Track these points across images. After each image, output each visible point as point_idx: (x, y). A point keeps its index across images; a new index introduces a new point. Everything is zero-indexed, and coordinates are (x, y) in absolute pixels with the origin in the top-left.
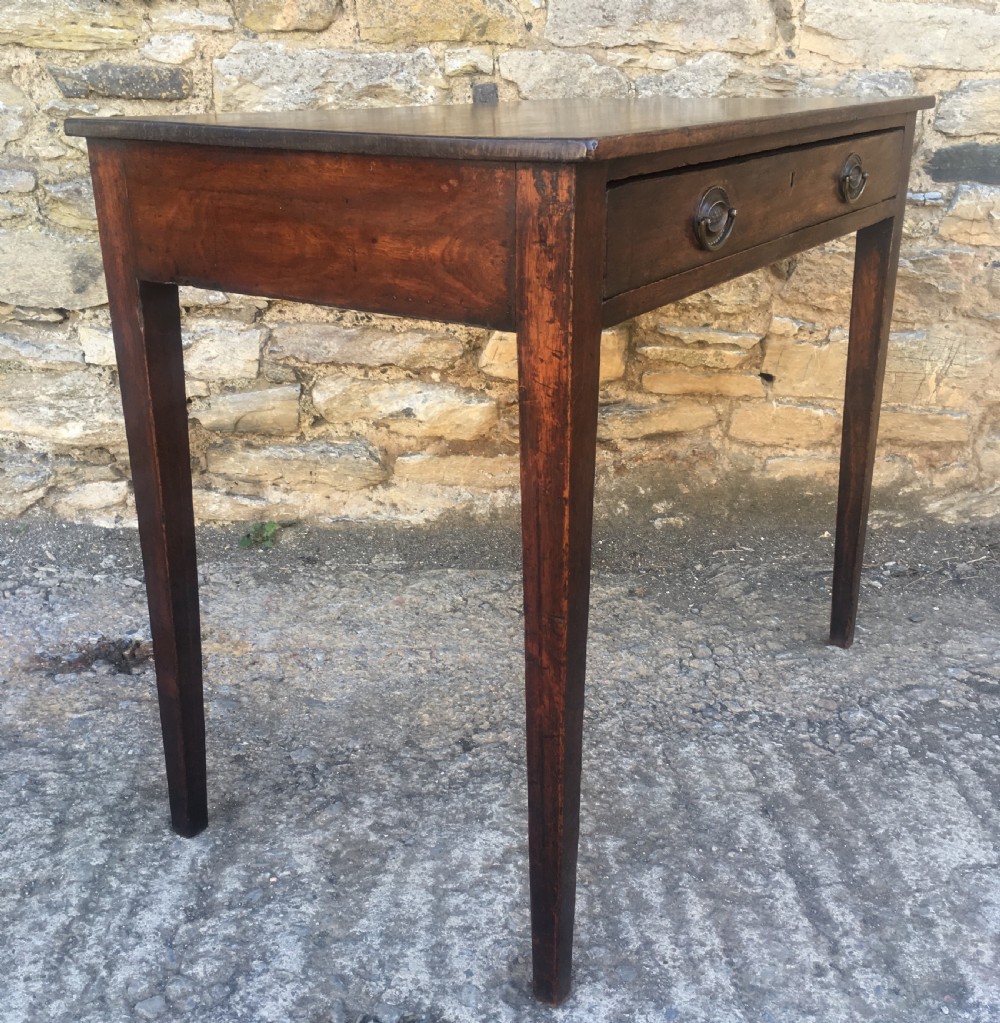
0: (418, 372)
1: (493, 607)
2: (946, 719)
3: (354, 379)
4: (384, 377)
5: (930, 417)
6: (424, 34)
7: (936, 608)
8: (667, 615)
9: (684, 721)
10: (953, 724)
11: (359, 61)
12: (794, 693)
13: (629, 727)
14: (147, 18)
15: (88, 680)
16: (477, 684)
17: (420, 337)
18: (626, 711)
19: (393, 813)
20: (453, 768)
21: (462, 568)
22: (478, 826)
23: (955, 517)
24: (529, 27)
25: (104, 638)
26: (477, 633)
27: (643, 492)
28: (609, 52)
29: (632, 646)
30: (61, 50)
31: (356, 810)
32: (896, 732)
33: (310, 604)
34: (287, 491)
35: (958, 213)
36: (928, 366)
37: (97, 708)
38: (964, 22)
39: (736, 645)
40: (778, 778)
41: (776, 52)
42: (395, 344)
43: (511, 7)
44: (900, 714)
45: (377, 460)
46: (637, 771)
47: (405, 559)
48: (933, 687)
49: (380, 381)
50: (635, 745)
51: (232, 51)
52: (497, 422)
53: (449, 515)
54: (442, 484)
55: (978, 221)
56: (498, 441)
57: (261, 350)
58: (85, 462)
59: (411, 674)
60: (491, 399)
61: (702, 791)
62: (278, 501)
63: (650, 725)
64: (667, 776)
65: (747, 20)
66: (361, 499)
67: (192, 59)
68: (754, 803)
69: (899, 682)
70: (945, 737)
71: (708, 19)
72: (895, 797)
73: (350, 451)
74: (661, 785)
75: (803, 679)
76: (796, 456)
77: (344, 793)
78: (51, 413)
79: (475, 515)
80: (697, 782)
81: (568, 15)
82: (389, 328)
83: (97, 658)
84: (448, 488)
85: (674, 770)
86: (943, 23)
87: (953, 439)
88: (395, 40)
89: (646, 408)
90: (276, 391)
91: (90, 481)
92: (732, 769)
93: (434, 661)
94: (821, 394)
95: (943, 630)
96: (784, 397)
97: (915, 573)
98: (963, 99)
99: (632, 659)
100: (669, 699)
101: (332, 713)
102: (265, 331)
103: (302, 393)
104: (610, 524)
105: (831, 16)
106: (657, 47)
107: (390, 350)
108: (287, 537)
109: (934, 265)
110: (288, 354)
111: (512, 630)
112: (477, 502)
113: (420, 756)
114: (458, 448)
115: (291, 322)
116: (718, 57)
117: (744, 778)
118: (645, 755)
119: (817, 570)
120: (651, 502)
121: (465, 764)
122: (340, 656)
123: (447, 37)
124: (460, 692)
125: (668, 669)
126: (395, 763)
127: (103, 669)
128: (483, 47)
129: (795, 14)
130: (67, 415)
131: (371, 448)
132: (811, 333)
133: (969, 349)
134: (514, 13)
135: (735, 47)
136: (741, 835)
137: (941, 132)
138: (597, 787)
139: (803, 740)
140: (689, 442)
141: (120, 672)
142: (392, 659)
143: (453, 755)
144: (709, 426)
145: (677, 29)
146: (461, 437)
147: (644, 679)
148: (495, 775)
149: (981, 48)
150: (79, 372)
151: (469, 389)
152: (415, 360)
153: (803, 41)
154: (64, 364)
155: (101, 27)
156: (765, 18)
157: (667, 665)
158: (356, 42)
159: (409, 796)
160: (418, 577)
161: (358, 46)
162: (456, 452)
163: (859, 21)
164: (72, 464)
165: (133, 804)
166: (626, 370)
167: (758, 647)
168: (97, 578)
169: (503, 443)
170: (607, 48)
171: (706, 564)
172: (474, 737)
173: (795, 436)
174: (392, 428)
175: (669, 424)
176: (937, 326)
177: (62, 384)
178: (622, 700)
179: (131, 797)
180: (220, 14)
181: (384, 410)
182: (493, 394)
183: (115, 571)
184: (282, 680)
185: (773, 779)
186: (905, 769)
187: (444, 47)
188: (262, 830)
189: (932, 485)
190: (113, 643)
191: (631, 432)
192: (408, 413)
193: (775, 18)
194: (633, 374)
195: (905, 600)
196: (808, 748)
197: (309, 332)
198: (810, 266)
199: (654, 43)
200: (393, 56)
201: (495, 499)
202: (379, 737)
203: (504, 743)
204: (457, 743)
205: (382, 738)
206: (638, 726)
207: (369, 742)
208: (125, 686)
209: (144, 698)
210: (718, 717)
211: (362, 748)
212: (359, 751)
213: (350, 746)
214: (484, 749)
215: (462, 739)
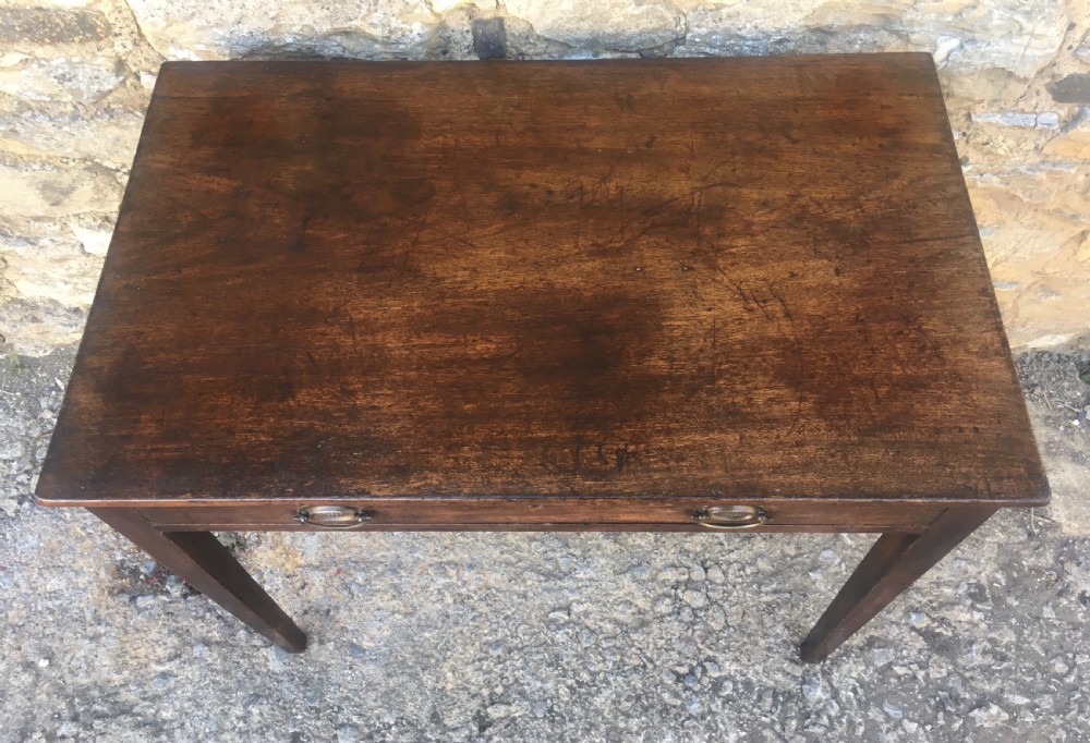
2: (893, 695)
9: (667, 694)
12: (768, 650)
13: (619, 703)
15: (164, 607)
18: (619, 677)
35: (1074, 137)
37: (176, 656)
44: (854, 691)
48: (893, 643)
63: (638, 699)
75: (779, 628)
93: (460, 583)
99: (634, 587)
100: (659, 656)
101: (371, 670)
124: (480, 637)
127: (176, 590)
139: (765, 726)
142: (423, 580)
143: (470, 739)
178: (618, 657)
184: (328, 612)
202: (410, 707)
203: (514, 719)
204: (474, 718)
205: (412, 709)
206: (627, 700)
207: (402, 714)
208: (196, 618)
209: (213, 640)
210: (697, 687)
211: (396, 724)
212: (393, 729)
213: (386, 721)
214: (496, 729)
215: (479, 711)
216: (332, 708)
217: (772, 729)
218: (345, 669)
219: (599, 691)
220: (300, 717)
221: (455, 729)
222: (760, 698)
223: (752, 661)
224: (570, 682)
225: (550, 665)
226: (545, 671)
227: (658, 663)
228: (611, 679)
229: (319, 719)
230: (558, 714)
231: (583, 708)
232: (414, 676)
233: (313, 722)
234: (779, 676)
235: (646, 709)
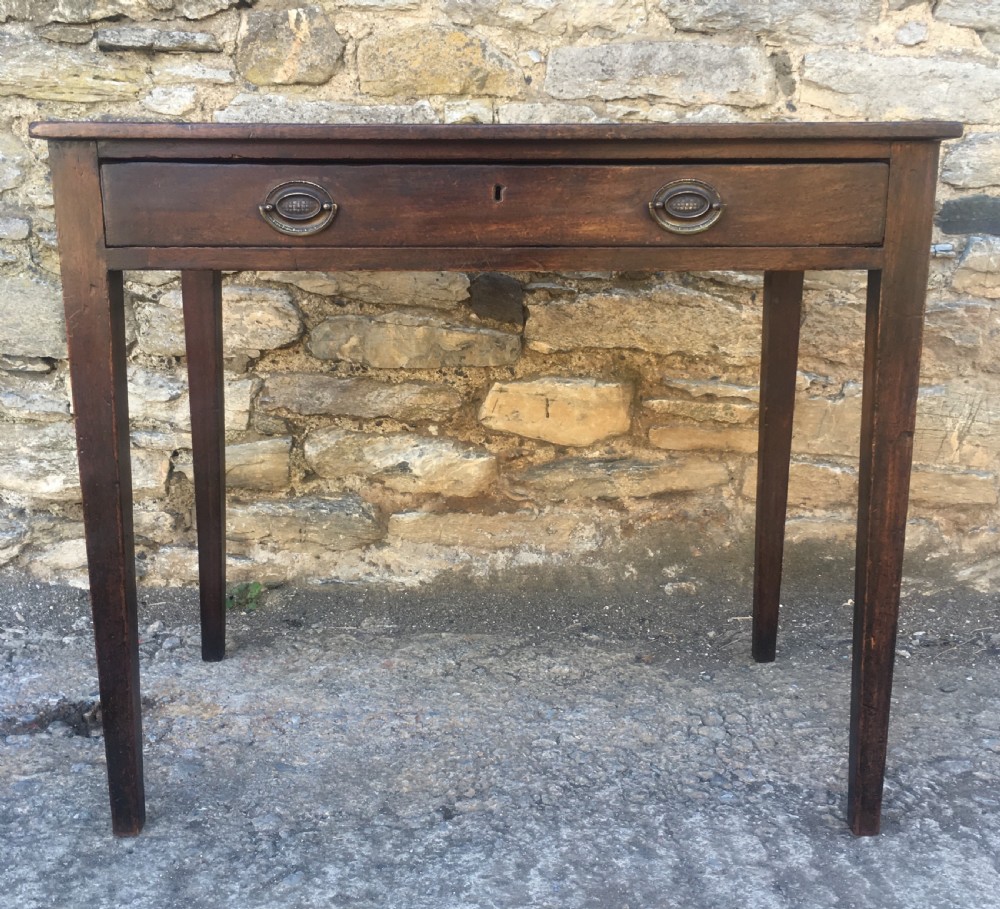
0: (415, 425)
1: (487, 672)
2: (982, 791)
3: (348, 432)
4: (379, 430)
5: (954, 477)
6: (424, 87)
7: (969, 679)
8: (676, 682)
9: (689, 790)
10: (988, 797)
11: (359, 113)
12: (813, 763)
14: (150, 72)
15: (41, 741)
16: (464, 749)
17: (417, 389)
18: (626, 779)
19: (360, 884)
20: (431, 837)
21: (458, 631)
22: (453, 899)
23: (988, 585)
24: (528, 80)
25: (64, 699)
26: (468, 697)
27: (652, 554)
28: (608, 105)
29: (635, 713)
30: (63, 101)
31: (318, 881)
32: (925, 805)
33: (291, 667)
34: (274, 550)
35: (971, 265)
36: (949, 423)
37: (47, 770)
38: (966, 76)
39: (750, 712)
40: (792, 851)
41: (777, 106)
42: (391, 396)
43: (511, 62)
45: (369, 517)
46: (634, 842)
47: (397, 623)
48: (968, 758)
49: (374, 434)
50: (634, 814)
51: (233, 103)
52: (497, 478)
53: (445, 576)
54: (439, 543)
55: (992, 273)
56: (499, 498)
57: (252, 401)
58: (64, 518)
59: (393, 739)
60: (491, 454)
61: (707, 865)
62: (265, 560)
63: (652, 794)
64: (668, 849)
65: (747, 74)
66: (354, 559)
67: (192, 110)
68: (764, 879)
69: (929, 753)
70: (980, 811)
71: (707, 73)
72: (924, 873)
73: (342, 508)
74: (661, 857)
75: (822, 748)
76: (814, 517)
77: (308, 862)
78: (32, 465)
79: (472, 577)
80: (702, 855)
81: (567, 69)
82: (385, 379)
83: (54, 719)
84: (445, 549)
85: (677, 842)
86: (944, 77)
87: (981, 501)
88: (395, 93)
89: (653, 464)
90: (266, 443)
91: (68, 538)
92: (741, 841)
93: (419, 725)
94: (837, 451)
95: (977, 700)
96: (799, 454)
97: (946, 643)
98: (969, 151)
99: (636, 725)
100: (674, 767)
101: (302, 778)
102: (256, 381)
103: (293, 445)
104: (618, 589)
105: (830, 70)
106: (658, 100)
107: (386, 401)
108: (273, 600)
109: (950, 318)
110: (280, 405)
111: (507, 695)
112: (475, 564)
113: (394, 824)
114: (455, 505)
115: (284, 372)
116: (719, 110)
117: (754, 851)
118: (645, 826)
119: (841, 638)
120: (661, 566)
121: (444, 833)
122: (317, 719)
123: (447, 90)
124: (445, 757)
125: (676, 736)
126: (368, 831)
127: (58, 731)
128: (482, 100)
129: (794, 68)
130: (48, 468)
131: (364, 505)
132: (824, 387)
133: (992, 406)
134: (514, 67)
135: (735, 100)
137: (948, 184)
138: (590, 858)
139: (821, 813)
140: (700, 501)
141: (77, 734)
142: (375, 723)
143: (432, 823)
144: (721, 485)
145: (677, 83)
146: (460, 494)
147: (647, 746)
148: (477, 844)
149: (985, 102)
150: (63, 424)
151: (468, 443)
152: (411, 411)
153: (803, 94)
154: (47, 414)
155: (104, 79)
156: (765, 73)
157: (673, 732)
158: (356, 95)
159: (380, 866)
160: (409, 641)
161: (359, 99)
162: (455, 511)
163: (859, 75)
164: (50, 520)
165: (72, 871)
166: (632, 425)
167: (775, 715)
168: (66, 640)
169: (503, 501)
170: (607, 101)
171: (719, 631)
172: (457, 805)
173: (813, 495)
174: (387, 484)
175: (679, 482)
176: (956, 381)
177: (45, 435)
178: (623, 768)
179: (71, 864)
180: (222, 68)
181: (378, 464)
182: (493, 448)
183: (87, 633)
184: (251, 744)
185: (787, 852)
186: (935, 843)
187: (444, 99)
188: (211, 900)
189: (961, 550)
190: (74, 705)
191: (637, 489)
192: (404, 467)
193: (775, 74)
194: (639, 428)
195: (936, 670)
196: (827, 821)
197: (302, 382)
198: (821, 319)
199: (654, 96)
200: (393, 108)
201: (495, 560)
202: (352, 804)
204: (438, 811)
205: (355, 805)
206: (639, 795)
207: (340, 809)
210: (727, 787)
213: (320, 813)
215: (443, 807)
219: (600, 789)
221: (412, 818)
222: (811, 795)
223: (795, 771)
224: (563, 784)
225: (535, 773)
226: (529, 777)
228: (615, 781)
229: (228, 812)
230: (549, 805)
231: (582, 800)
232: (358, 783)
235: (664, 801)
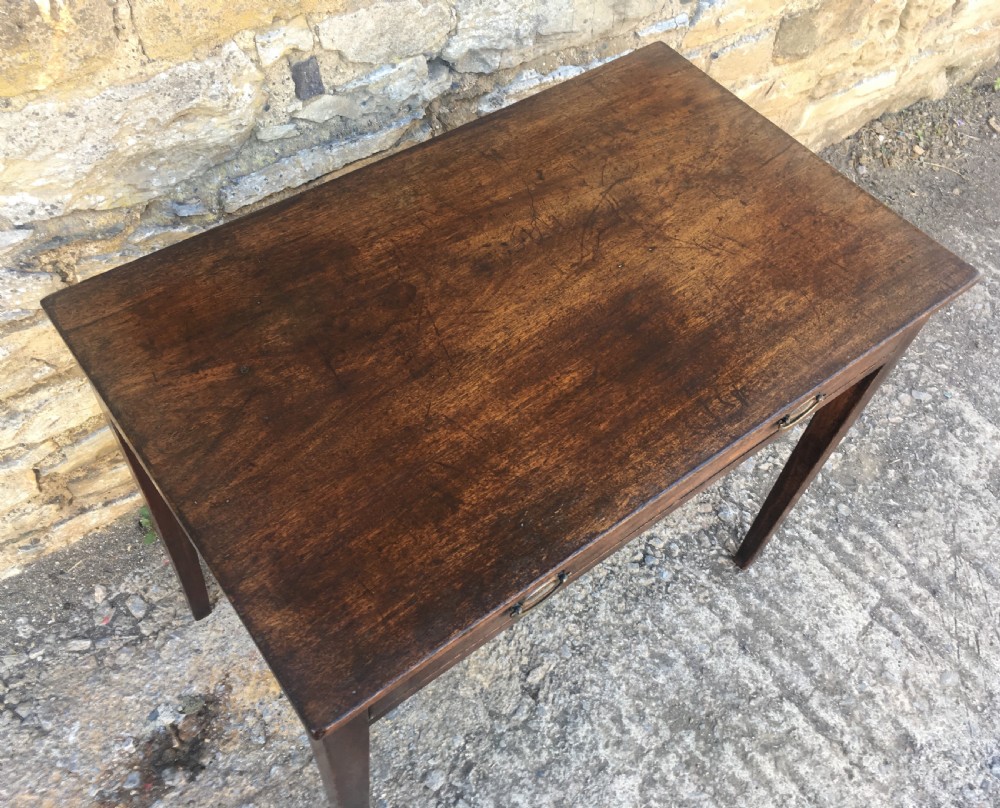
6: (228, 30)
9: (642, 580)
11: (159, 90)
13: (616, 608)
18: (602, 591)
25: (136, 739)
40: (729, 609)
44: (750, 497)
46: (652, 654)
50: (632, 626)
61: (700, 651)
63: (625, 596)
64: (672, 649)
68: (733, 645)
74: (675, 660)
77: (498, 801)
80: (691, 642)
83: (158, 769)
85: (671, 638)
92: (701, 617)
101: (414, 718)
113: (511, 725)
117: (713, 622)
118: (646, 634)
121: (547, 716)
123: (256, 24)
127: (178, 780)
128: (297, 22)
136: (747, 681)
138: (642, 686)
139: (716, 557)
141: (194, 772)
143: (532, 710)
148: (575, 715)
159: (539, 774)
168: (37, 657)
183: (44, 636)
185: (727, 611)
186: (784, 556)
187: (252, 34)
190: (152, 740)
196: (722, 565)
200: (196, 67)
202: (468, 722)
203: (552, 673)
204: (523, 694)
205: (470, 722)
206: (619, 602)
207: (465, 732)
208: (220, 789)
209: (252, 794)
210: (657, 562)
211: (467, 742)
212: (467, 747)
213: (457, 746)
214: (546, 689)
215: (522, 687)
216: (405, 769)
217: (722, 555)
218: (391, 732)
219: (596, 611)
220: (384, 796)
221: (515, 712)
222: (700, 542)
223: (677, 521)
224: (571, 618)
225: (548, 617)
226: (548, 624)
227: (620, 563)
228: (598, 596)
229: (401, 786)
230: (580, 647)
231: (595, 629)
232: (453, 697)
233: (398, 792)
234: (700, 519)
235: (637, 600)
